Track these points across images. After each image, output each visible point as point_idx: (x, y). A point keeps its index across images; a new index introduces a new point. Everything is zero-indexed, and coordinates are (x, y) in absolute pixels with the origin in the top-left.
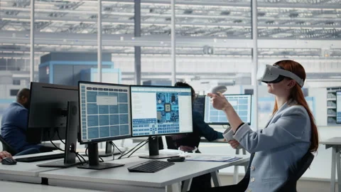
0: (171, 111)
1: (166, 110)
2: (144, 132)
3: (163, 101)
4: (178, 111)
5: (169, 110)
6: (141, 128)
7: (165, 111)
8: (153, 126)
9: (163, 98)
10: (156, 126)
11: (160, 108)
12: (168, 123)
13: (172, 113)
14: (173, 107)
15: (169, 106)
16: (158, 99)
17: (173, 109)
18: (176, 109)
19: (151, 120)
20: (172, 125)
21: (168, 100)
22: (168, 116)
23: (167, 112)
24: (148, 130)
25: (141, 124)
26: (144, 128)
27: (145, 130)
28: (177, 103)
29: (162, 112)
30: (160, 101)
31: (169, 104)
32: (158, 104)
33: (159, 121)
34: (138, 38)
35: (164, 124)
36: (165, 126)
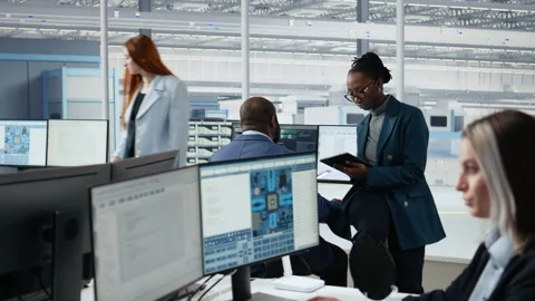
0: (279, 207)
1: (270, 207)
2: (228, 261)
3: (263, 190)
4: (291, 207)
5: (275, 207)
6: (222, 254)
7: (266, 209)
8: (245, 245)
9: (262, 182)
10: (251, 245)
11: (257, 205)
12: (274, 235)
13: (281, 211)
14: (282, 197)
15: (274, 197)
16: (253, 187)
17: (282, 203)
18: (289, 202)
19: (241, 234)
20: (281, 237)
21: (272, 184)
22: (274, 218)
23: (272, 211)
24: (234, 256)
25: (221, 246)
26: (227, 253)
27: (230, 257)
28: (290, 190)
29: (260, 213)
30: (257, 191)
31: (274, 193)
32: (253, 196)
33: (255, 234)
34: (145, 13)
35: (266, 237)
36: (266, 241)
